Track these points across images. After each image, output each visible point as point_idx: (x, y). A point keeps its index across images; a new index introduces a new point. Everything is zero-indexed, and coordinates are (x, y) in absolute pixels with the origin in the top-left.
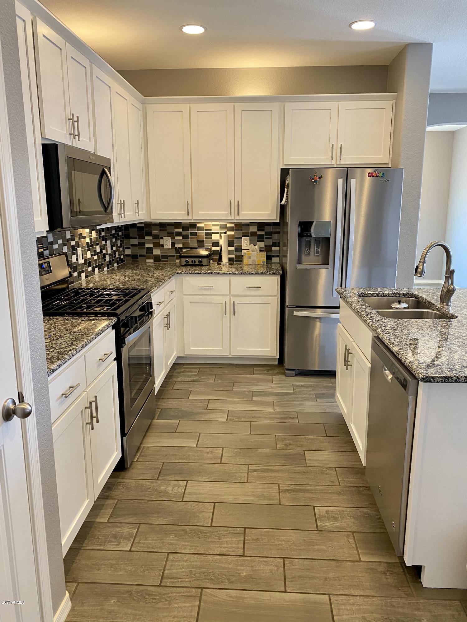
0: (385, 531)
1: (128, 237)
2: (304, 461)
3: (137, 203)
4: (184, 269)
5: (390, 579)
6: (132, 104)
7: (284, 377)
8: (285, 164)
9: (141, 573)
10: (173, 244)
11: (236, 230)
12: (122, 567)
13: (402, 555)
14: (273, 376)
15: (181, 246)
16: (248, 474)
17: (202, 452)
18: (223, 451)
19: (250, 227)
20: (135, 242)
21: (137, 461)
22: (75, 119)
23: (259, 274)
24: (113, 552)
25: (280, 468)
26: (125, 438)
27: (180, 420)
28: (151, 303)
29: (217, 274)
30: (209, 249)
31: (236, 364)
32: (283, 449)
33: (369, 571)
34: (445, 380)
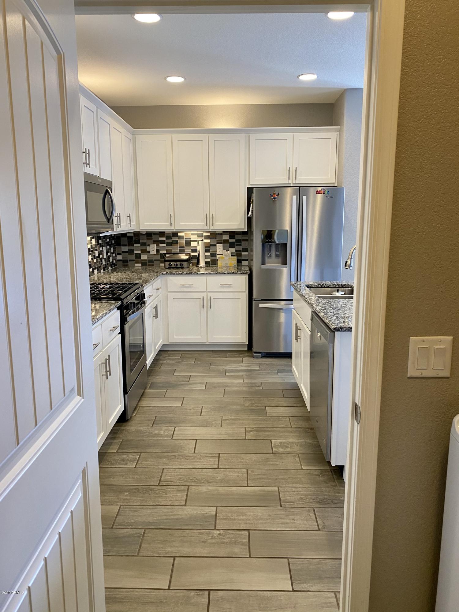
0: (321, 453)
1: (119, 245)
2: (265, 413)
3: (129, 216)
4: (168, 270)
5: (322, 478)
6: (125, 136)
7: (252, 359)
8: (250, 183)
9: (145, 479)
10: (158, 251)
11: (211, 239)
12: (131, 476)
13: (329, 461)
14: (243, 358)
15: (165, 252)
16: (222, 422)
17: (186, 409)
18: (202, 408)
19: (223, 235)
20: (125, 249)
21: (135, 416)
22: (87, 152)
23: (230, 274)
24: (123, 468)
25: (247, 417)
26: (126, 396)
27: (167, 390)
28: (144, 294)
29: (196, 274)
30: (188, 254)
31: (213, 350)
32: (249, 406)
33: (308, 474)
34: (349, 329)
